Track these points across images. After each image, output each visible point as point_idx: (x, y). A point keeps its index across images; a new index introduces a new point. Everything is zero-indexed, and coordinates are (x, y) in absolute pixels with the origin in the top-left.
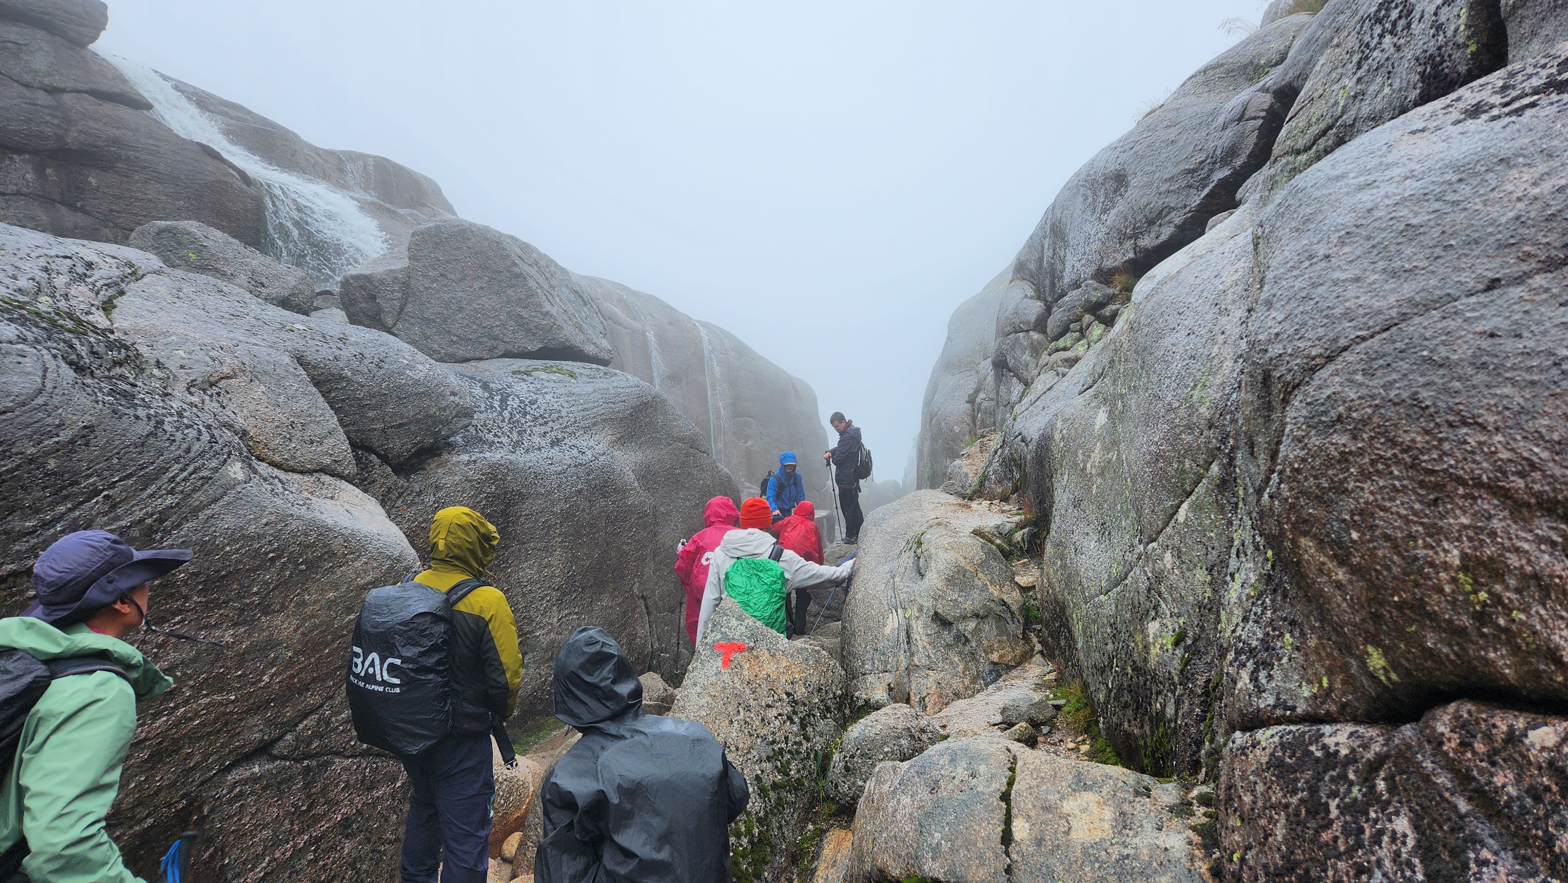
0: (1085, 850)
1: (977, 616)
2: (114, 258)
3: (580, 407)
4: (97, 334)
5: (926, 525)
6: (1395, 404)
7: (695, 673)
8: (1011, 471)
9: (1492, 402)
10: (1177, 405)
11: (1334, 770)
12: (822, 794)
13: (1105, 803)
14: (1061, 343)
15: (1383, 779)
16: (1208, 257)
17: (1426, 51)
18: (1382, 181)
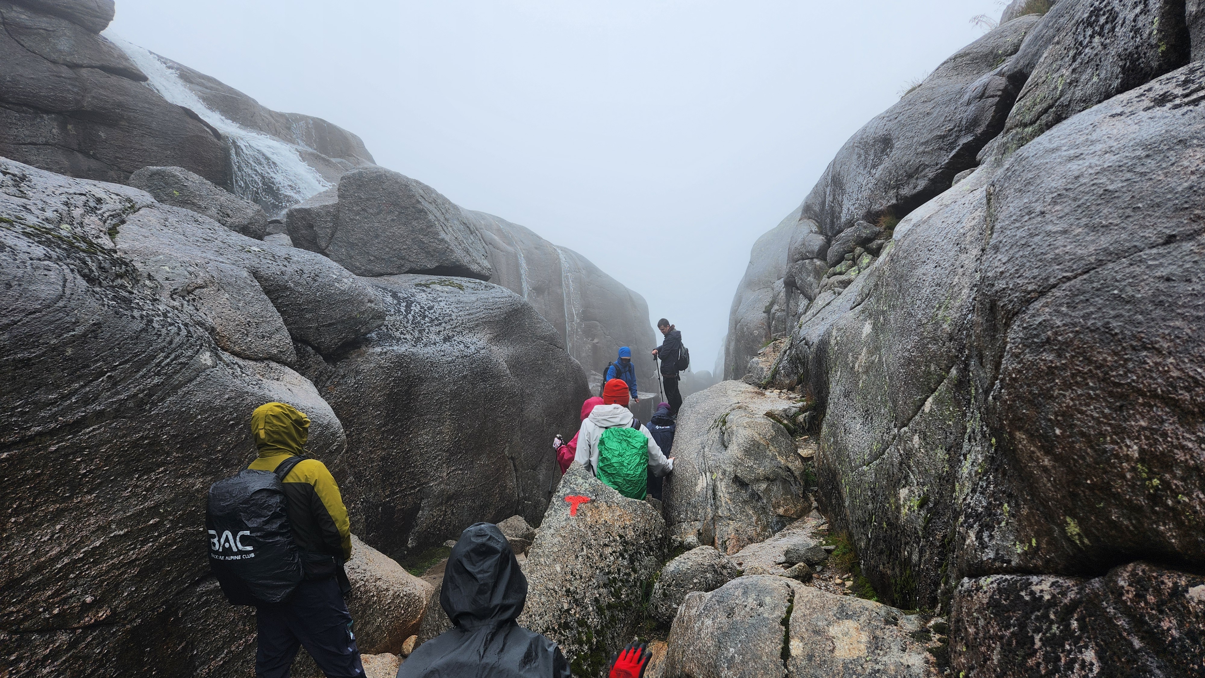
0: (845, 665)
1: (767, 479)
2: (117, 195)
3: (466, 312)
4: (104, 253)
5: (730, 408)
6: (1092, 331)
7: (550, 519)
8: (797, 367)
9: (1167, 332)
10: (925, 321)
11: (1039, 611)
12: (646, 613)
13: (862, 629)
14: (838, 269)
15: (1076, 620)
16: (952, 206)
17: (1126, 50)
18: (1088, 154)
